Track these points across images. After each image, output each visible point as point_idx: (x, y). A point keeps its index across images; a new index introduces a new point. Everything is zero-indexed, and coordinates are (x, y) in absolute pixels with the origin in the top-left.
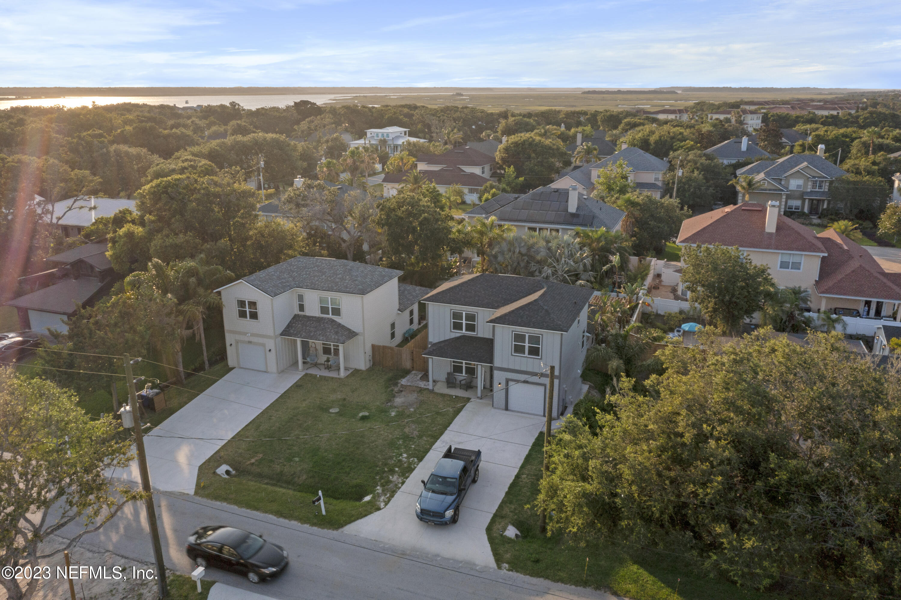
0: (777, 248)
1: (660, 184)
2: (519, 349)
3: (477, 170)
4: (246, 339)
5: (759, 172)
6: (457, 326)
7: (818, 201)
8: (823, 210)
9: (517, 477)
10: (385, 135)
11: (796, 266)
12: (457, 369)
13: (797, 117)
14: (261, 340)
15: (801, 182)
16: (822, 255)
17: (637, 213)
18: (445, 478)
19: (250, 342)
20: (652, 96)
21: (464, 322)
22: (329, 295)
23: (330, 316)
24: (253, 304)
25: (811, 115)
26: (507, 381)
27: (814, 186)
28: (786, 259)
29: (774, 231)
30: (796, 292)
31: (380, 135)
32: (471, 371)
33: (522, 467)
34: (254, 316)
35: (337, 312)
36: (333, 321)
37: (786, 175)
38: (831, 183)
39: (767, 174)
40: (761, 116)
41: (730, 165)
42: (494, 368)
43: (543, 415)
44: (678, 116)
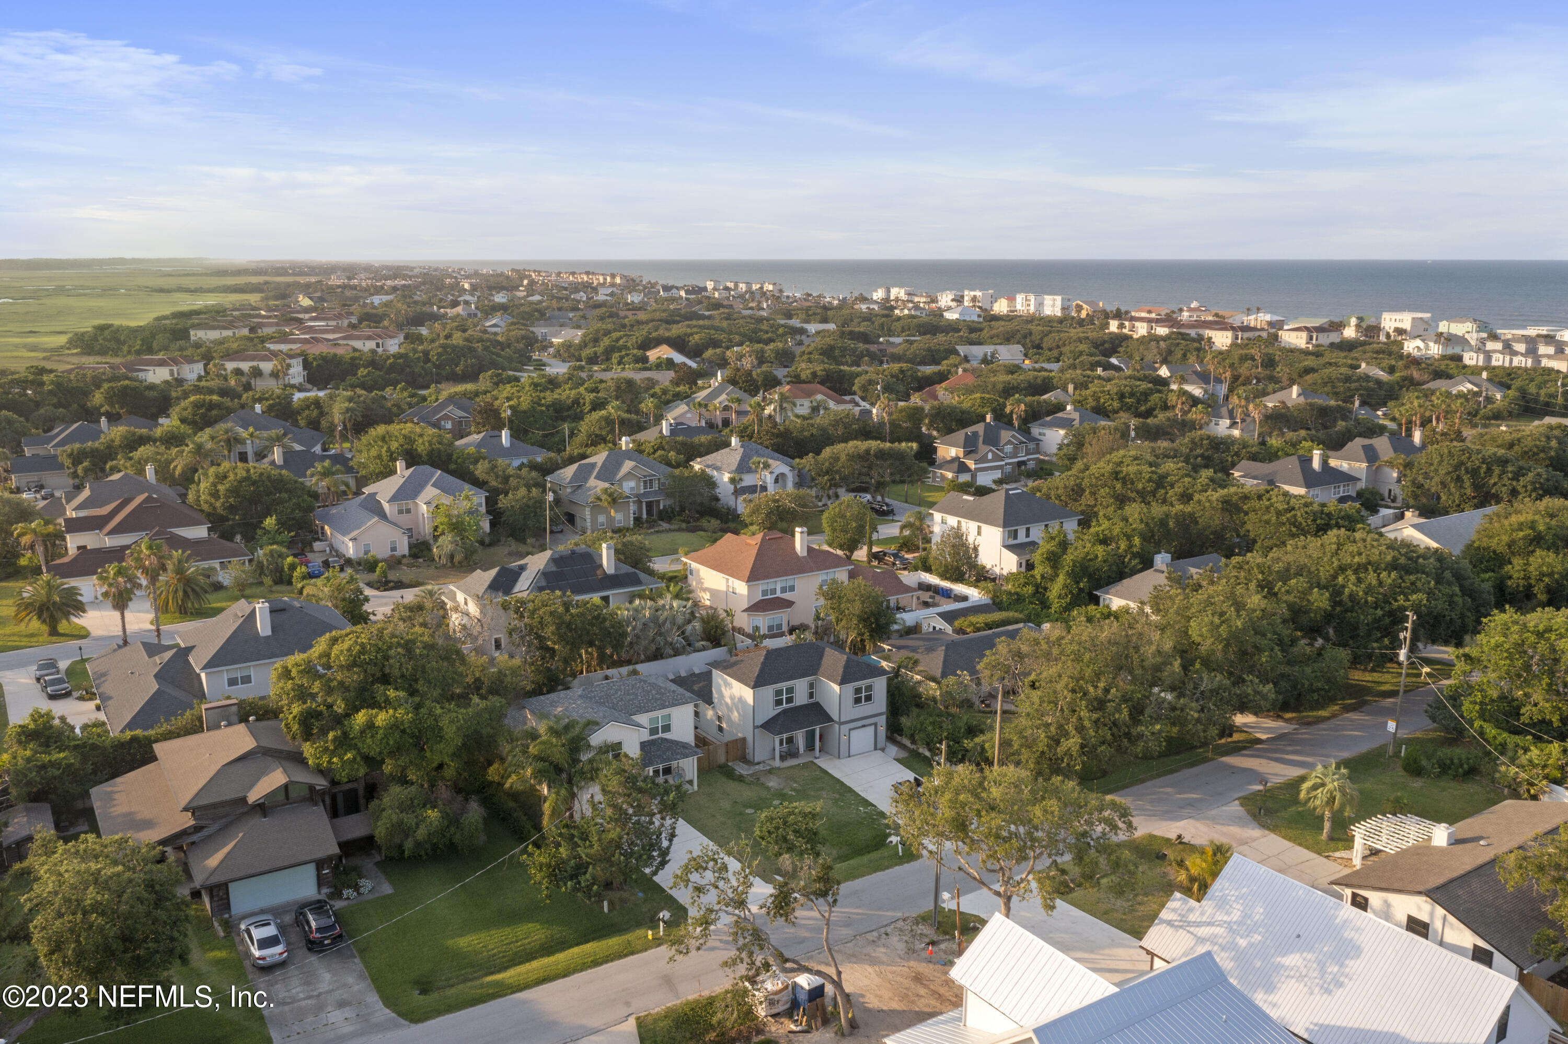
0: (819, 569)
1: (483, 509)
2: (857, 701)
6: (779, 703)
12: (781, 743)
15: (632, 484)
16: (850, 568)
21: (784, 697)
22: (659, 713)
23: (660, 735)
26: (850, 731)
27: (646, 487)
28: (824, 578)
29: (805, 554)
32: (790, 740)
35: (667, 728)
36: (665, 739)
37: (618, 478)
40: (301, 360)
42: (840, 724)
43: (876, 749)
44: (175, 369)
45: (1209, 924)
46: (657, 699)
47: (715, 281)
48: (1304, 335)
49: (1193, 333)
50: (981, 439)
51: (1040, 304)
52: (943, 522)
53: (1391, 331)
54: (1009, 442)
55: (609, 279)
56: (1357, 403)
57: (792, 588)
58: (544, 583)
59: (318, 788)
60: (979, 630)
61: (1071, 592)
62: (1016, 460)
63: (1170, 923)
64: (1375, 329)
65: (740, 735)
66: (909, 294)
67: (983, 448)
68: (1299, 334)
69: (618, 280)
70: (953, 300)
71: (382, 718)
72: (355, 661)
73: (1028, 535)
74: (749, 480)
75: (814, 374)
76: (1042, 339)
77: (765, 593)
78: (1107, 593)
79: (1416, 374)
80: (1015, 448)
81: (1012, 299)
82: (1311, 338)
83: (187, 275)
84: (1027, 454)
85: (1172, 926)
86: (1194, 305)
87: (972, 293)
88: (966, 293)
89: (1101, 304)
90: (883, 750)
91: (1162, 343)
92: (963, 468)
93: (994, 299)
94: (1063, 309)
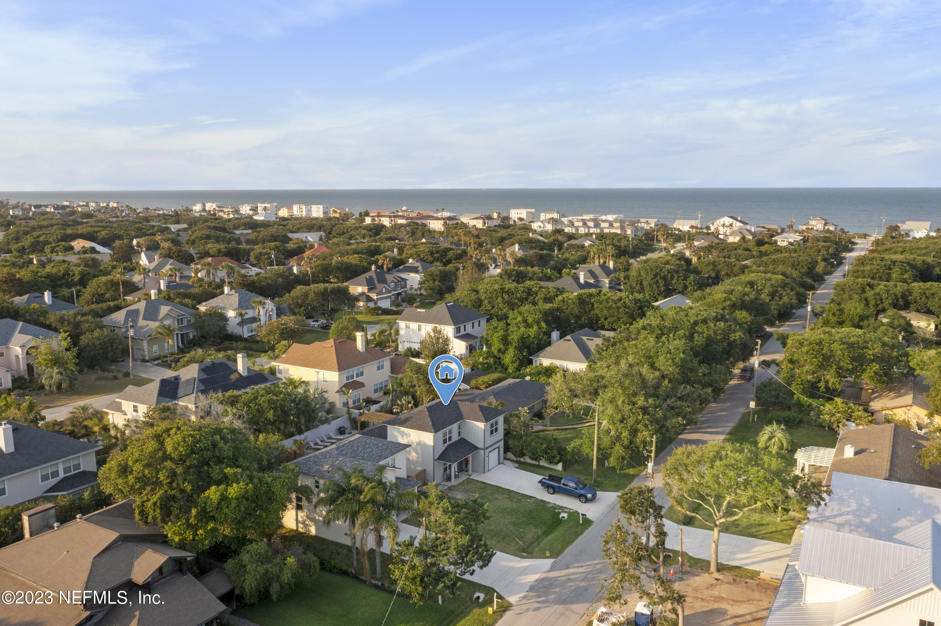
2: (492, 432)
6: (445, 441)
21: (448, 437)
26: (489, 453)
42: (485, 449)
43: (499, 464)
45: (841, 515)
46: (386, 449)
47: (68, 202)
48: (481, 221)
49: (419, 222)
50: (376, 281)
51: (309, 211)
52: (407, 327)
53: (516, 219)
54: (393, 281)
56: (556, 251)
57: (362, 374)
58: (203, 387)
59: (189, 559)
60: (490, 386)
61: (519, 359)
62: (396, 292)
63: (815, 520)
64: (508, 218)
65: (419, 469)
66: (219, 207)
67: (379, 286)
68: (478, 221)
70: (250, 210)
71: (234, 490)
72: (192, 449)
73: (465, 330)
74: (250, 314)
75: (219, 251)
76: (331, 229)
77: (348, 378)
78: (539, 357)
79: (560, 238)
80: (396, 285)
81: (290, 208)
82: (485, 223)
84: (402, 288)
85: (818, 521)
86: (404, 208)
87: (263, 205)
88: (259, 205)
89: (347, 210)
90: (503, 463)
91: (407, 228)
92: (369, 299)
93: (278, 209)
94: (325, 213)
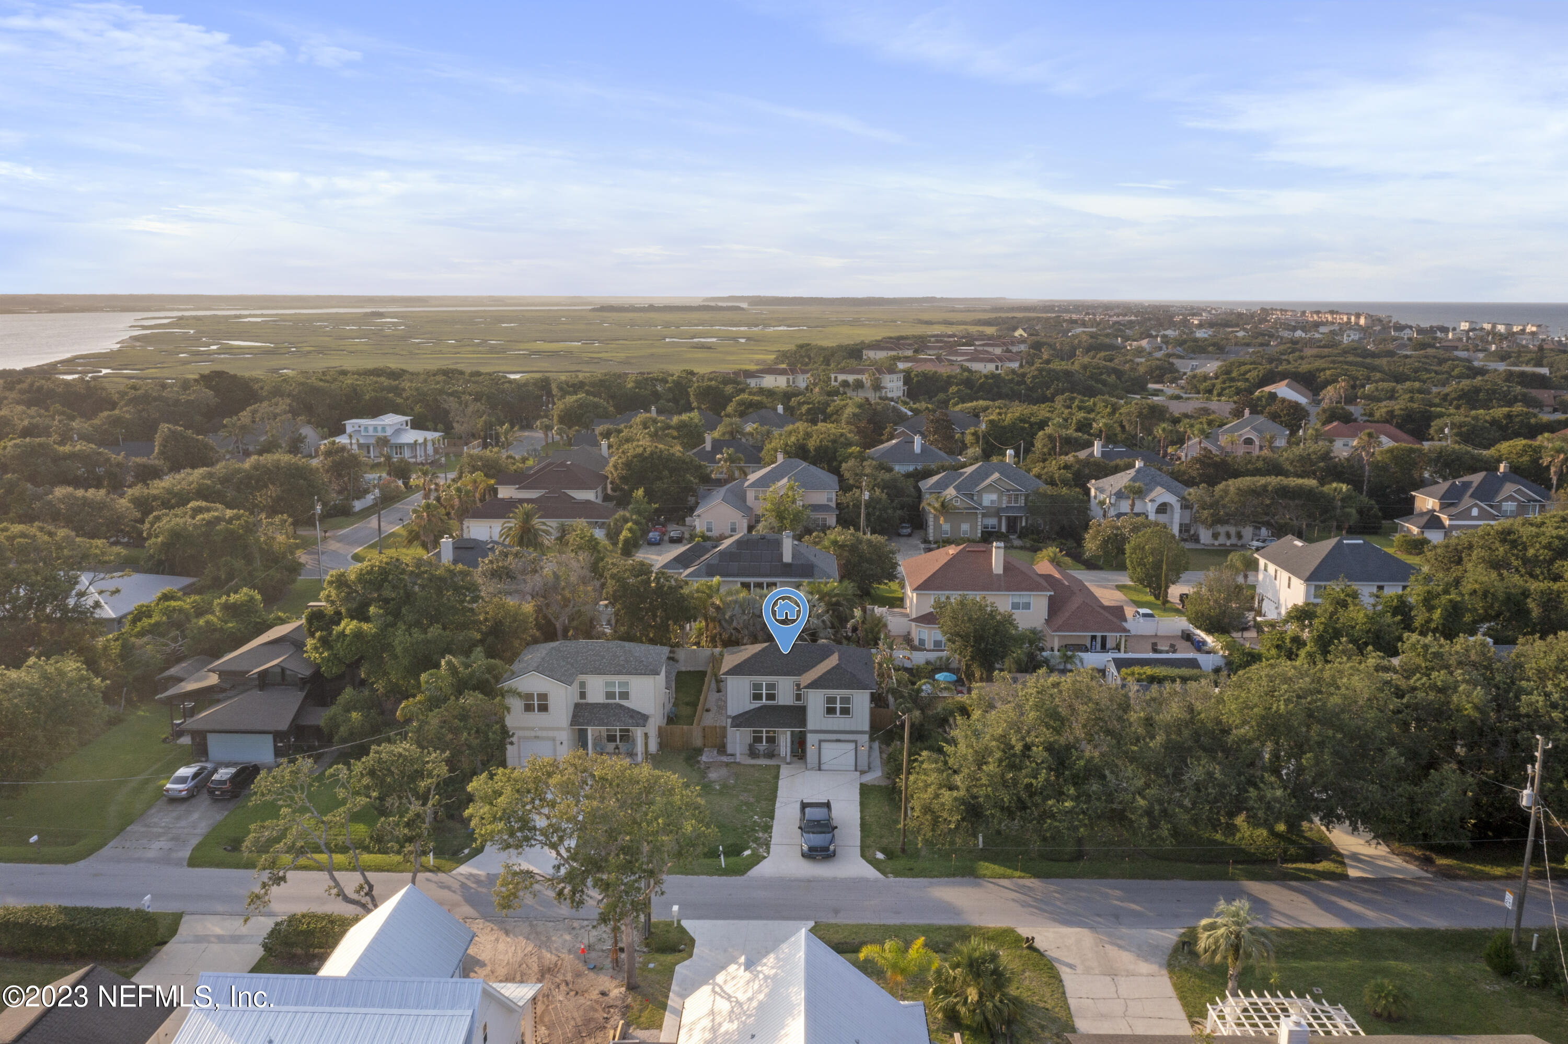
0: (1008, 589)
1: (833, 504)
2: (831, 711)
3: (589, 495)
4: (533, 734)
5: (947, 487)
6: (757, 697)
7: (1015, 517)
8: (1022, 528)
9: (862, 818)
10: (379, 429)
11: (1027, 606)
12: (757, 739)
13: (949, 377)
14: (551, 734)
15: (994, 497)
16: (1049, 593)
17: (846, 554)
18: (818, 821)
19: (537, 737)
20: (706, 316)
21: (764, 692)
22: (617, 679)
23: (617, 701)
24: (543, 697)
25: (966, 374)
26: (820, 741)
27: (1009, 501)
28: (1016, 600)
29: (1001, 572)
30: (1034, 631)
31: (371, 429)
32: (771, 740)
33: (862, 811)
34: (544, 708)
35: (625, 695)
36: (621, 706)
37: (978, 488)
38: (1027, 496)
39: (957, 488)
40: (902, 375)
41: (908, 475)
42: (809, 731)
43: (856, 770)
44: (791, 378)
46: (619, 665)
47: (1471, 322)
50: (1471, 491)
52: (1265, 569)
55: (1353, 319)
67: (1468, 502)
69: (1362, 321)
83: (969, 311)
90: (863, 773)
92: (1435, 523)
